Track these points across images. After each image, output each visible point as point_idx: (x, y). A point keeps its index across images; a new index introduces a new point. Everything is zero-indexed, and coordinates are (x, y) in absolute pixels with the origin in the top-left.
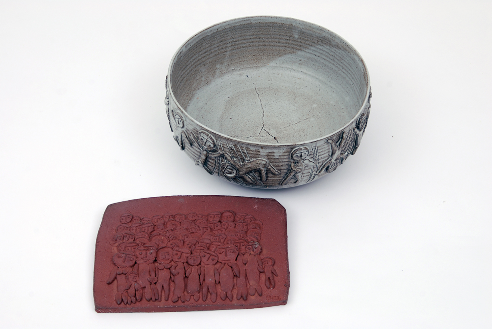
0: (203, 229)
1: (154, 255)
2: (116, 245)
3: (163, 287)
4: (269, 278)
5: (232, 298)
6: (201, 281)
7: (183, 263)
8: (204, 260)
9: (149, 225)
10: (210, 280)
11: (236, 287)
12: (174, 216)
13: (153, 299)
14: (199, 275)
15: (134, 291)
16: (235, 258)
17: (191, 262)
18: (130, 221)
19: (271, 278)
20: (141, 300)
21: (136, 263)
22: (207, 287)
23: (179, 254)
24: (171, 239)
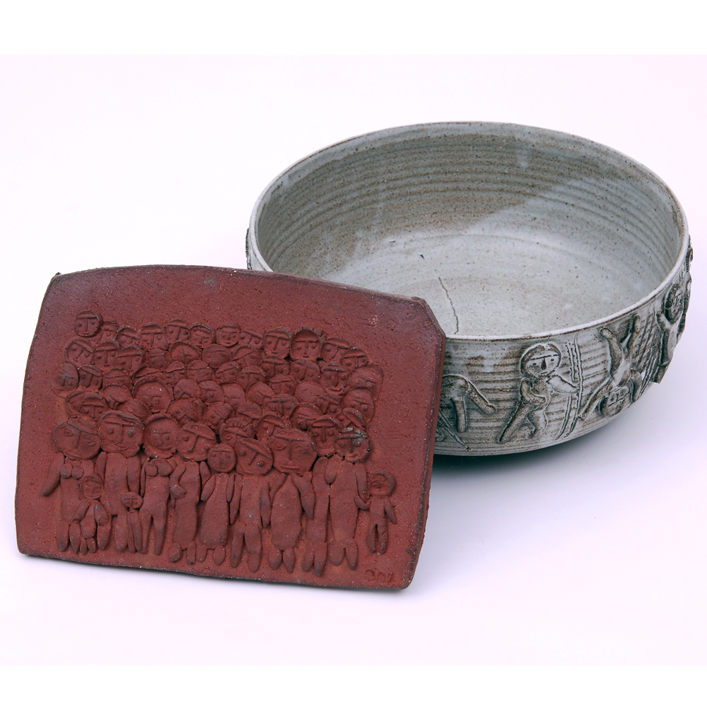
0: (249, 377)
1: (138, 439)
2: (65, 394)
3: (152, 519)
4: (376, 526)
5: (293, 566)
6: (232, 517)
7: (199, 462)
8: (243, 462)
9: (134, 353)
10: (250, 515)
11: (303, 537)
12: (189, 332)
13: (131, 548)
14: (229, 503)
15: (93, 525)
16: (310, 466)
17: (214, 462)
18: (96, 333)
19: (380, 530)
20: (107, 546)
21: (101, 450)
22: (241, 537)
23: (193, 439)
24: (178, 396)
